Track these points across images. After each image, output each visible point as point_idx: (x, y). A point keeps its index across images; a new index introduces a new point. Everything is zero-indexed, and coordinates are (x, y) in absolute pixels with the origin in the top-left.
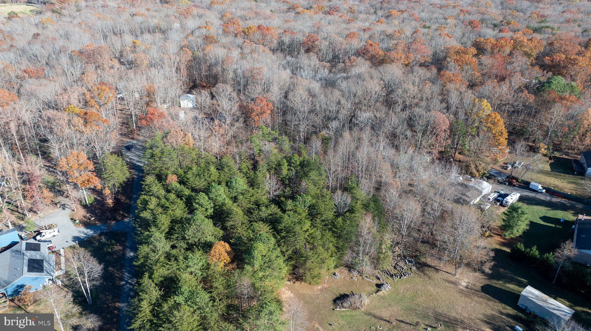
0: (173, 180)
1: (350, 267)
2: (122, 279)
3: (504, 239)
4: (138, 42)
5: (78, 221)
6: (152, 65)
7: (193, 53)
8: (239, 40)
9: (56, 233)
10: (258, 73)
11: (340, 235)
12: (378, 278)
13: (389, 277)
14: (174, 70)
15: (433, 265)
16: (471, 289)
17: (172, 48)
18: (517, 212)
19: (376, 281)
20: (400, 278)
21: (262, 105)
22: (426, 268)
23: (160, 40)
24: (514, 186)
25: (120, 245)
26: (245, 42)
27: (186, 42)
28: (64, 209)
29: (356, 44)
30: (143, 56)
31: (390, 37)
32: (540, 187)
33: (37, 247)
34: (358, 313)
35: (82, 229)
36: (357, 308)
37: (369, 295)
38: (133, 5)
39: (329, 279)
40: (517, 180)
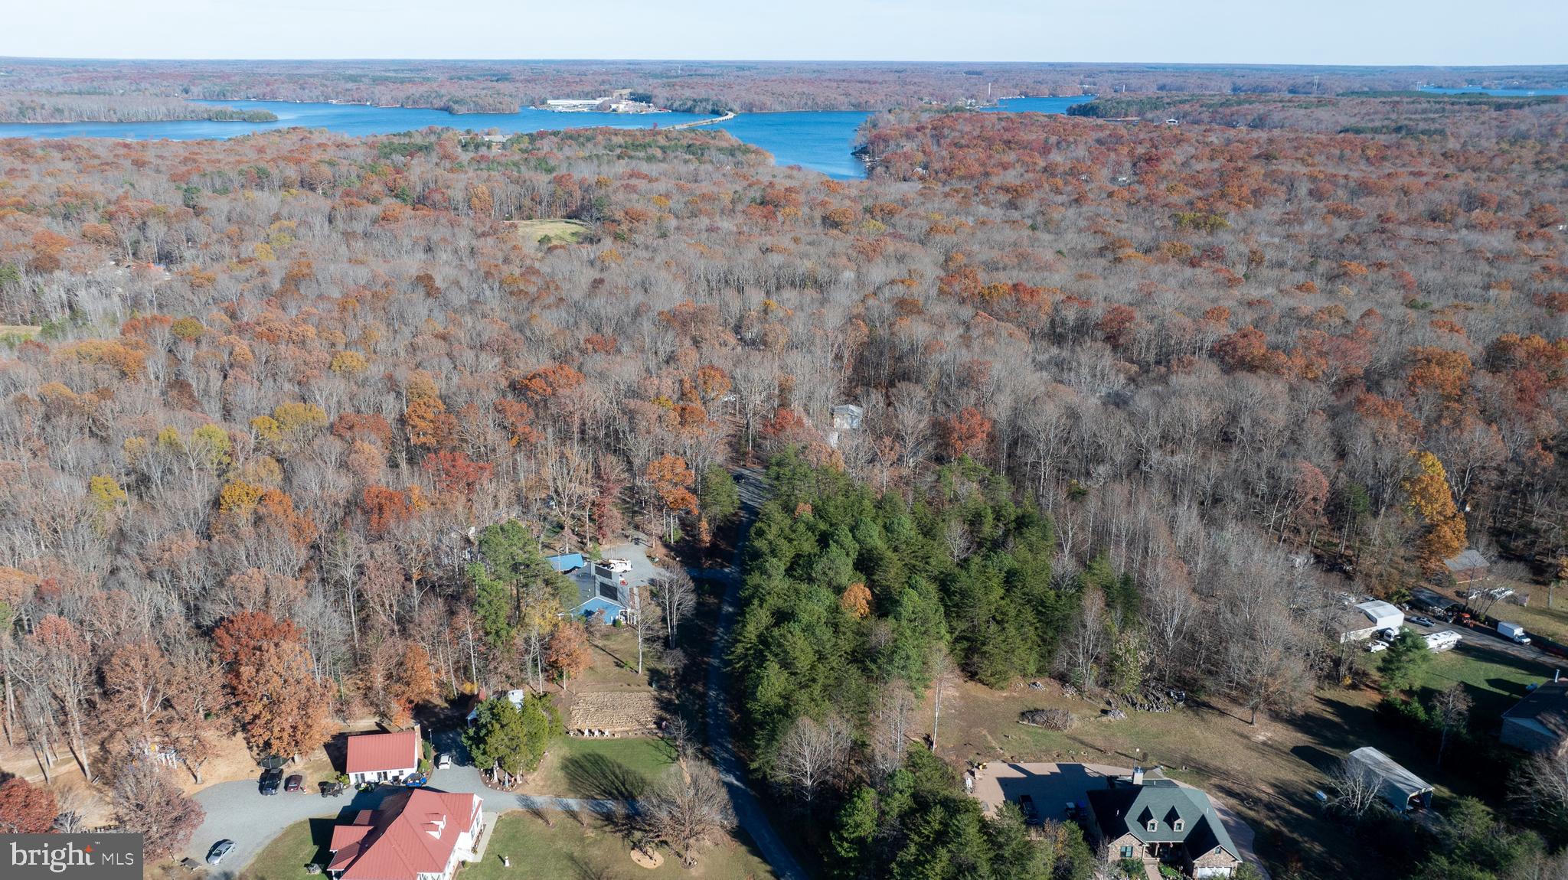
0: (805, 511)
1: (1063, 679)
2: (715, 634)
3: (1383, 697)
4: (773, 303)
5: (657, 560)
6: (791, 346)
7: (871, 330)
8: (967, 311)
9: (628, 568)
10: (982, 371)
11: (1050, 621)
12: (1109, 703)
13: (1130, 706)
14: (831, 357)
15: (1218, 706)
16: (1273, 747)
17: (833, 318)
18: (1404, 642)
19: (1103, 706)
20: (1148, 710)
21: (973, 422)
22: (1205, 709)
23: (812, 303)
24: (1466, 625)
25: (715, 597)
26: (977, 314)
27: (861, 310)
28: (636, 544)
30: (778, 328)
32: (1520, 631)
33: (609, 575)
34: (1055, 733)
35: (663, 571)
36: (1056, 728)
37: (1083, 718)
38: (767, 229)
39: (1024, 689)
40: (1474, 616)
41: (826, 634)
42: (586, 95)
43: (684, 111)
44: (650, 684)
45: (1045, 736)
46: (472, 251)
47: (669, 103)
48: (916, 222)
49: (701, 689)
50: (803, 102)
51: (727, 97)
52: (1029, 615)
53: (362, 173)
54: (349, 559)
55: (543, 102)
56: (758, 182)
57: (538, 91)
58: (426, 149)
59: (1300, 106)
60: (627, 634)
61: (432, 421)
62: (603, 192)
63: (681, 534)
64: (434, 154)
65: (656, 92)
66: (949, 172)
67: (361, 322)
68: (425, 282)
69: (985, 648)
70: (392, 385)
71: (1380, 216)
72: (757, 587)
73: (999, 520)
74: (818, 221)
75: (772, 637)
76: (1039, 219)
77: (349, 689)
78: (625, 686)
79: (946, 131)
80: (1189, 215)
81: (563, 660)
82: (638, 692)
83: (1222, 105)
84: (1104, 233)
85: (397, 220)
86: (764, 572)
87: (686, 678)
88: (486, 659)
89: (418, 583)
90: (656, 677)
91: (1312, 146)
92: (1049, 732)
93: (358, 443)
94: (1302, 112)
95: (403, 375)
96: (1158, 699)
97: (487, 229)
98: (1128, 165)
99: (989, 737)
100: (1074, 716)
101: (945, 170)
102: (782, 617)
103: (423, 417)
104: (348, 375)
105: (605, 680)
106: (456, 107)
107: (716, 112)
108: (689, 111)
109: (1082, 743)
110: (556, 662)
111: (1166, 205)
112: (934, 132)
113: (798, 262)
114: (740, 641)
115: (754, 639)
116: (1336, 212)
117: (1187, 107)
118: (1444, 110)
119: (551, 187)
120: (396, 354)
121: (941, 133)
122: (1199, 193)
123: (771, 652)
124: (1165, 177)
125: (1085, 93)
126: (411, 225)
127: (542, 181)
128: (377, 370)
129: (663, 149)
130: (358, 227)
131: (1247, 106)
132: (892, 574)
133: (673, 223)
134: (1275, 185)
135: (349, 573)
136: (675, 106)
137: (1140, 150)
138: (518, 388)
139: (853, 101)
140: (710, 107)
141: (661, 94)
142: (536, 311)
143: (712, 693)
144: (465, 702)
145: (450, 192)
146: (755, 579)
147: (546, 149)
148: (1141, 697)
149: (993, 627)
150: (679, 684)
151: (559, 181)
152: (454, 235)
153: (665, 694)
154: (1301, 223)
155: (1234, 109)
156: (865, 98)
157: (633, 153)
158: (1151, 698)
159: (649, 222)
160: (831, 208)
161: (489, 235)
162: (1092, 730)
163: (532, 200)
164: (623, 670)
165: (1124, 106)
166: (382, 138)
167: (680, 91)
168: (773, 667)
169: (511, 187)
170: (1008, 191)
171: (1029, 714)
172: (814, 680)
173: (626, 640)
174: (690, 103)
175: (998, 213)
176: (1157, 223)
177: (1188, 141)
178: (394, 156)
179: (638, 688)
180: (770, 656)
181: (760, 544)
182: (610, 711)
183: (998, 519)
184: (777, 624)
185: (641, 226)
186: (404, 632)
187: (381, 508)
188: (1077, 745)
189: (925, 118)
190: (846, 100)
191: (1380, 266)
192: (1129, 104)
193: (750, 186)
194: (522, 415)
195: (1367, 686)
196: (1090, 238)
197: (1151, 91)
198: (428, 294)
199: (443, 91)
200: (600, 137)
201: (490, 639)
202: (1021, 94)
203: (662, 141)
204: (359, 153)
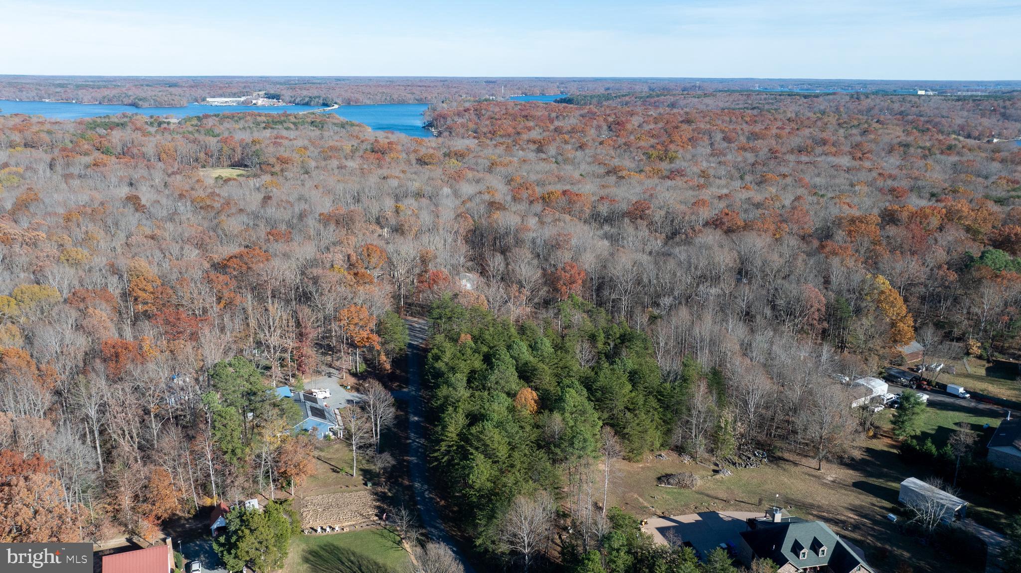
0: (467, 340)
1: (680, 450)
3: (896, 441)
4: (402, 206)
5: (349, 387)
7: (474, 222)
8: (538, 207)
9: (328, 395)
10: (565, 240)
11: (668, 406)
12: (717, 465)
13: (731, 465)
15: (791, 459)
16: (839, 483)
17: (447, 213)
18: (909, 401)
19: (713, 467)
20: (745, 467)
21: (572, 272)
22: (781, 462)
23: (428, 206)
24: (926, 390)
26: (545, 209)
27: (463, 209)
28: (329, 377)
29: (706, 214)
30: (411, 220)
31: (758, 206)
32: (961, 390)
33: (314, 400)
34: (687, 491)
35: (356, 394)
36: (686, 486)
37: (702, 478)
38: (380, 166)
39: (653, 460)
40: (929, 383)
41: (513, 428)
42: (234, 95)
43: (303, 104)
44: (366, 484)
45: (680, 494)
46: (166, 185)
47: (293, 99)
48: (480, 161)
49: (406, 483)
50: (383, 98)
51: (332, 95)
52: (653, 402)
53: (75, 139)
54: (94, 399)
55: (204, 100)
56: (366, 140)
57: (199, 93)
58: (123, 125)
59: (694, 97)
60: (337, 446)
61: (152, 293)
62: (258, 146)
63: (364, 366)
64: (128, 128)
65: (283, 92)
66: (493, 133)
67: (84, 228)
68: (134, 201)
69: (626, 431)
70: (114, 270)
71: (770, 150)
72: (446, 398)
73: (609, 338)
74: (414, 162)
75: (471, 434)
76: (560, 158)
77: (98, 514)
78: (344, 488)
79: (483, 112)
80: (655, 153)
81: (292, 470)
82: (357, 491)
83: (647, 97)
84: (605, 164)
85: (105, 165)
86: (449, 384)
87: (392, 475)
88: (224, 475)
89: (156, 416)
90: (368, 476)
91: (712, 115)
92: (682, 490)
93: (91, 310)
94: (696, 100)
95: (123, 263)
96: (749, 458)
97: (175, 170)
98: (605, 127)
99: (641, 500)
100: (696, 477)
101: (490, 132)
102: (474, 418)
103: (144, 290)
104: (76, 264)
105: (325, 484)
106: (140, 103)
107: (325, 105)
108: (307, 104)
109: (708, 496)
110: (285, 472)
111: (639, 148)
112: (475, 112)
113: (409, 183)
114: (443, 440)
115: (455, 438)
116: (743, 149)
117: (627, 98)
118: (776, 99)
119: (219, 145)
120: (114, 249)
121: (480, 113)
122: (656, 141)
123: (471, 445)
124: (631, 133)
125: (562, 93)
126: (116, 169)
127: (212, 142)
128: (100, 261)
129: (294, 124)
130: (75, 170)
131: (663, 97)
132: (547, 380)
133: (313, 164)
134: (701, 136)
135: (93, 413)
136: (297, 101)
137: (610, 119)
138: (221, 267)
139: (417, 97)
140: (321, 101)
141: (287, 94)
142: (223, 217)
143: (417, 485)
144: (207, 513)
145: (144, 149)
146: (444, 391)
147: (211, 124)
148: (736, 458)
149: (629, 415)
150: (388, 479)
151: (225, 141)
152: (151, 175)
153: (380, 489)
154: (725, 155)
155: (656, 99)
156: (425, 95)
157: (274, 126)
158: (744, 458)
159: (295, 164)
160: (421, 153)
161: (177, 173)
162: (712, 486)
163: (206, 154)
164: (340, 475)
165: (589, 98)
166: (88, 119)
167: (299, 92)
168: (480, 458)
169: (190, 145)
170: (534, 142)
171: (664, 478)
172: (512, 466)
173: (337, 450)
174: (307, 99)
175: (532, 156)
176: (636, 158)
177: (637, 114)
178: (97, 129)
179: (355, 488)
180: (472, 450)
181: (440, 365)
182: (335, 510)
183: (607, 337)
184: (471, 424)
185: (289, 166)
186: (147, 459)
187: (117, 355)
188: (706, 498)
189: (467, 105)
190: (412, 97)
191: (785, 176)
192: (592, 97)
193: (362, 142)
194: (227, 284)
195: (882, 435)
196: (597, 167)
197: (602, 91)
198: (137, 210)
199: (130, 93)
200: (249, 118)
201: (227, 457)
202: (522, 94)
203: (293, 120)
204: (71, 128)
